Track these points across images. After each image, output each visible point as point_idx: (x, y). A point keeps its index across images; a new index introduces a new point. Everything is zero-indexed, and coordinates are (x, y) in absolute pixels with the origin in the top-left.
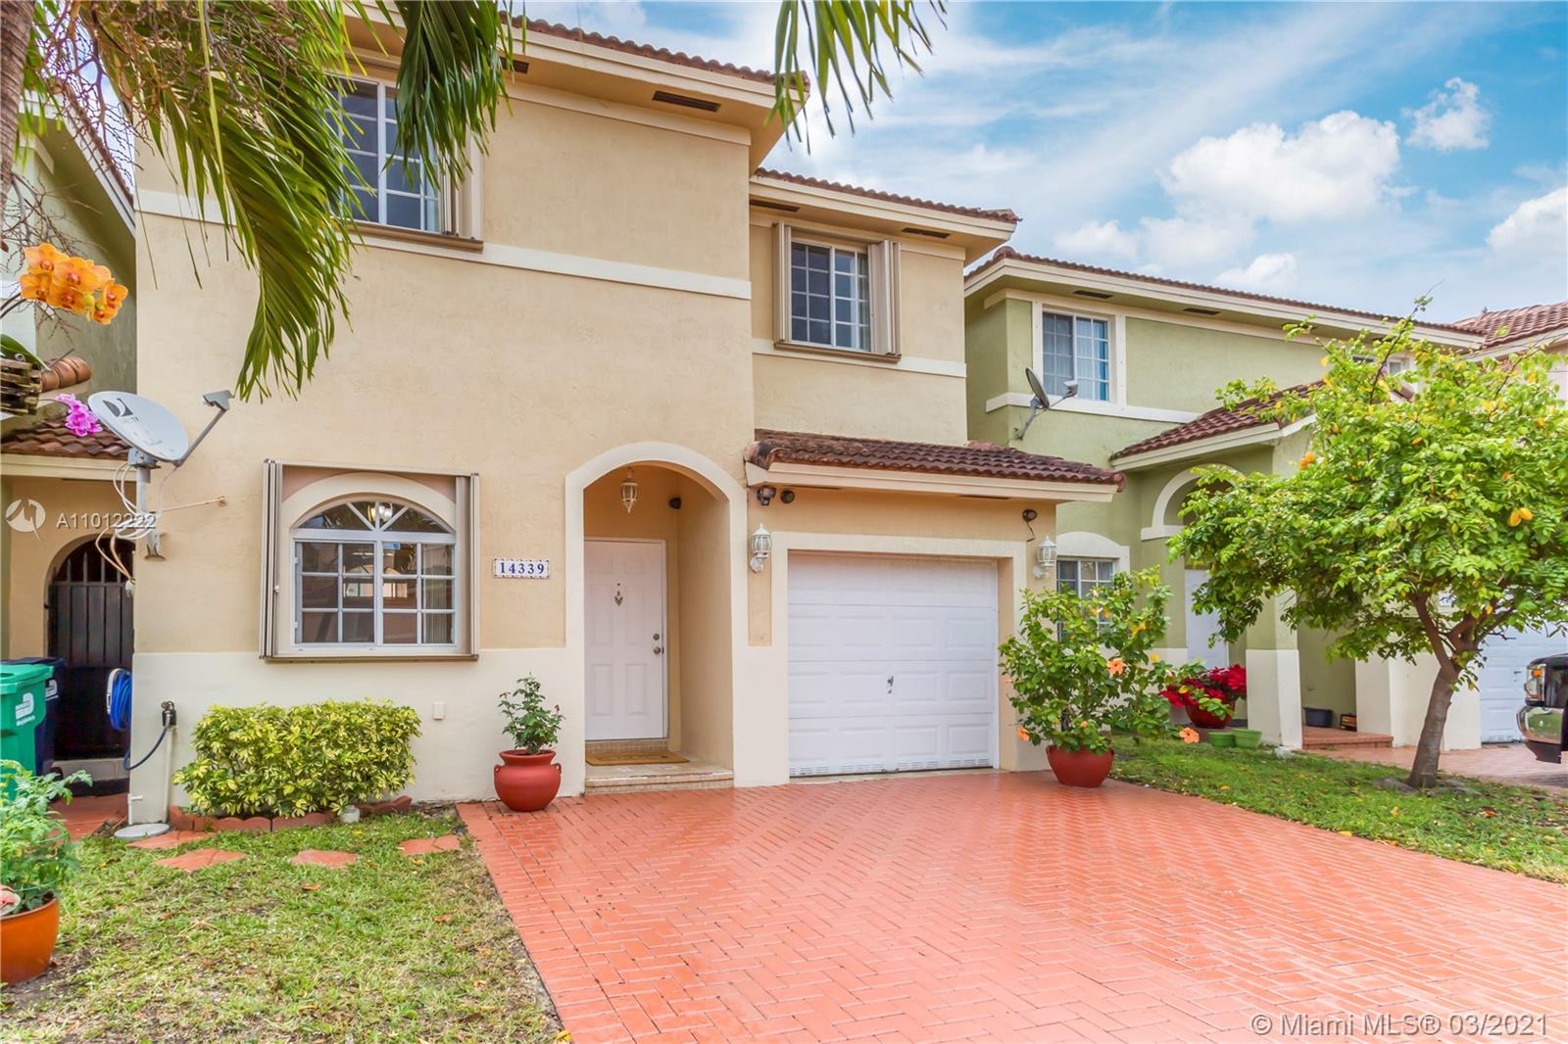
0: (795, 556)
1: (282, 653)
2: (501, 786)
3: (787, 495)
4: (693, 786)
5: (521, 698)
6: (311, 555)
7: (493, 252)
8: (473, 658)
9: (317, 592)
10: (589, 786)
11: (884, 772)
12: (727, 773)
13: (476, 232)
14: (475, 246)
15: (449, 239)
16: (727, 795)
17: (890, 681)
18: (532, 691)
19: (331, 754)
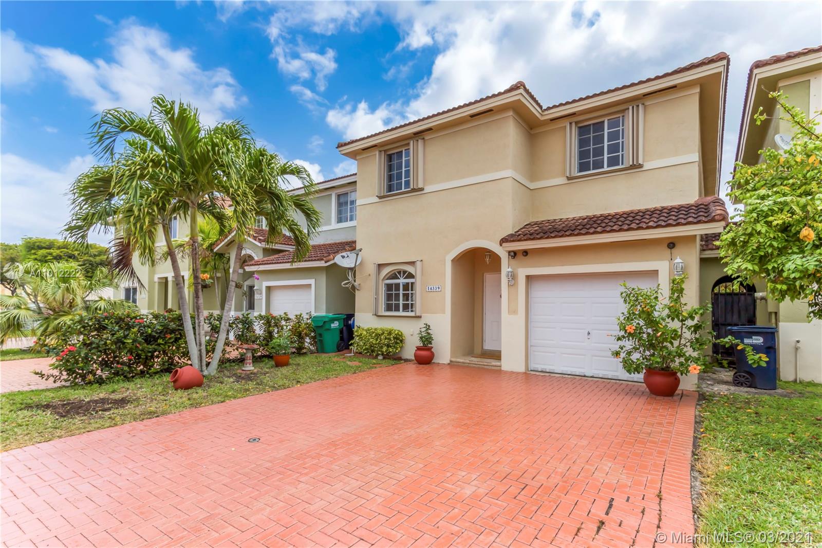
0: (529, 278)
1: (380, 314)
2: (415, 356)
3: (526, 253)
4: (486, 367)
5: (425, 329)
6: (389, 287)
7: (428, 189)
8: (420, 317)
9: (389, 297)
10: (451, 361)
11: (585, 376)
12: (498, 364)
13: (420, 186)
14: (422, 189)
15: (414, 190)
16: (498, 372)
17: (589, 333)
18: (428, 327)
19: (371, 340)
